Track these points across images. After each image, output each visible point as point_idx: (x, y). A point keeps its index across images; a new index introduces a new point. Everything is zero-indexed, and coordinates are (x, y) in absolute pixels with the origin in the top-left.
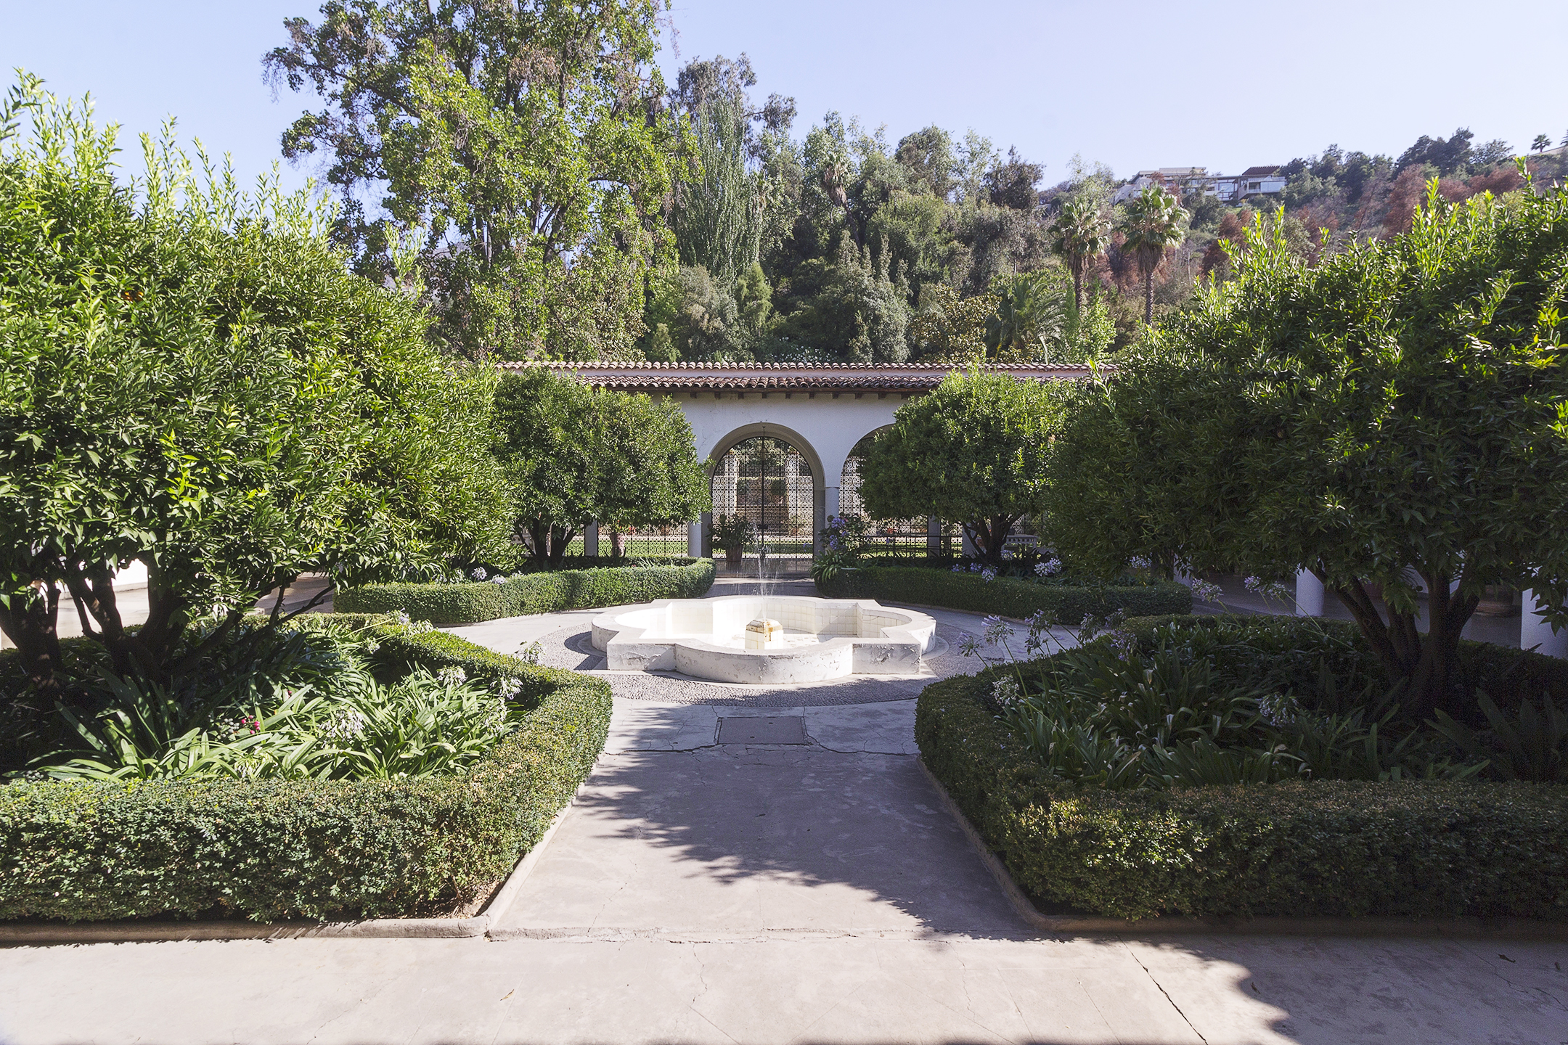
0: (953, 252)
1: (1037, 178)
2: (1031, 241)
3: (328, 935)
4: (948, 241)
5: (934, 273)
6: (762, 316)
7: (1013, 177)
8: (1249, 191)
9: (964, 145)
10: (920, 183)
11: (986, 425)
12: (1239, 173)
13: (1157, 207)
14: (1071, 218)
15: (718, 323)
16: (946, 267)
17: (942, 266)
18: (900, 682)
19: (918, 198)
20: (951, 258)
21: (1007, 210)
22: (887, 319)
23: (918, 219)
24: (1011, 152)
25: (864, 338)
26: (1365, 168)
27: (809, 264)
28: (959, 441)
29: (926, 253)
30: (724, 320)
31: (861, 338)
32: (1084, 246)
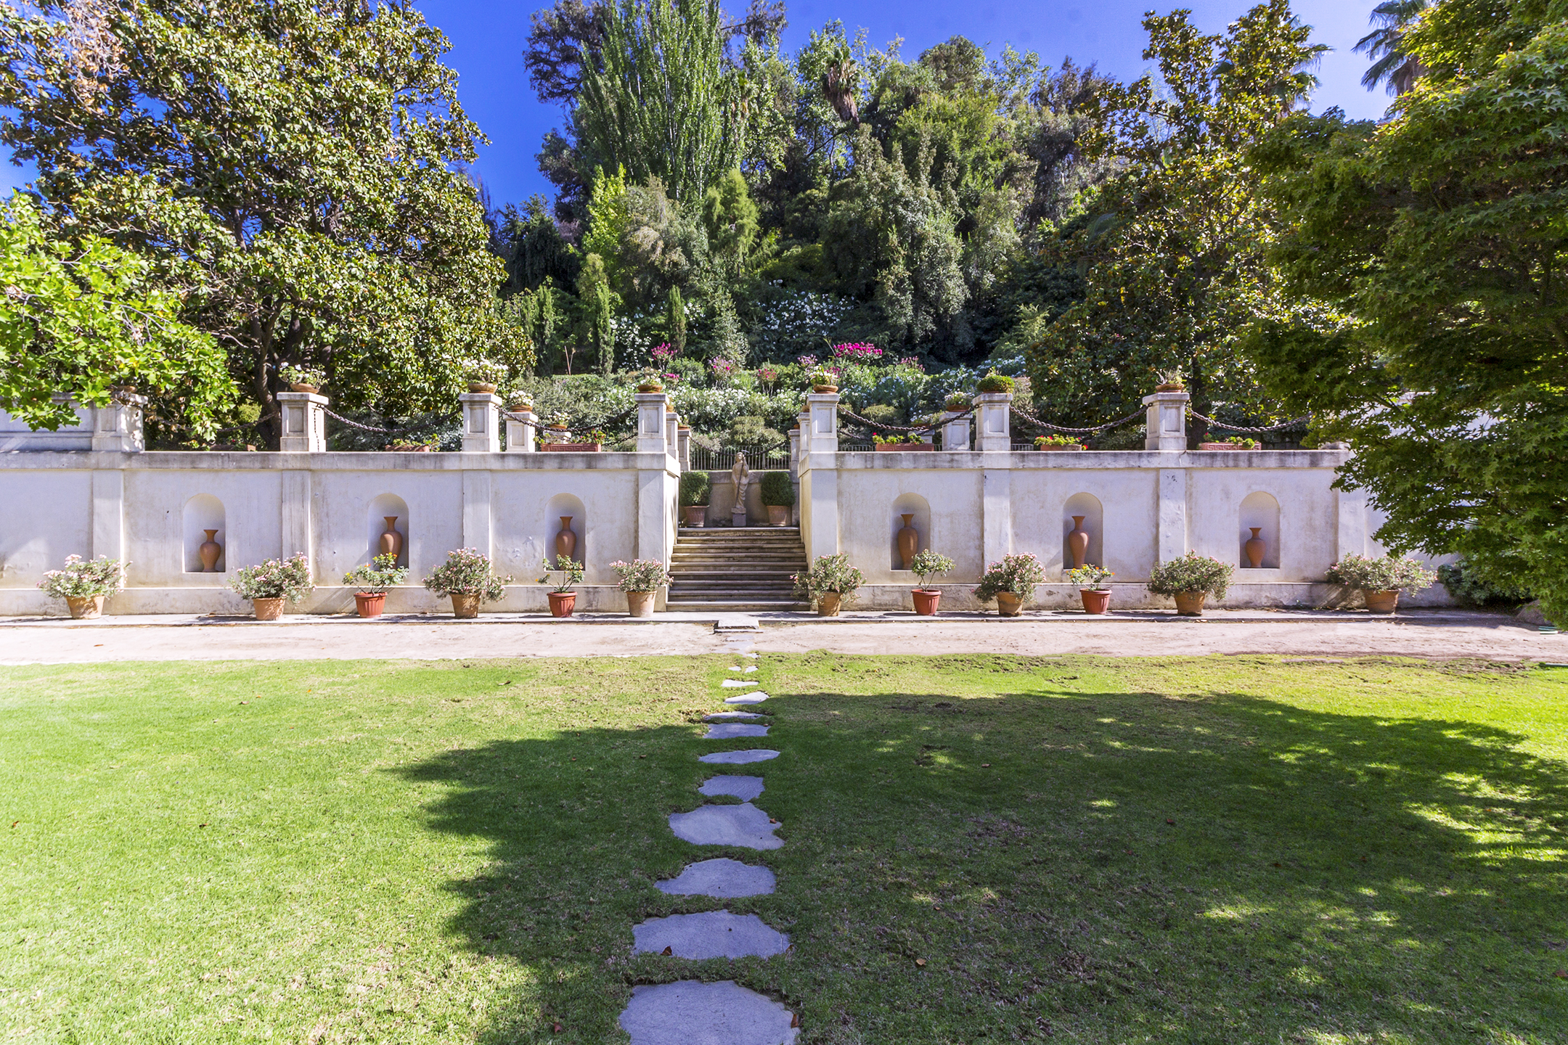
6: (745, 242)
15: (677, 255)
22: (933, 242)
25: (900, 269)
27: (808, 196)
30: (688, 254)
31: (895, 268)
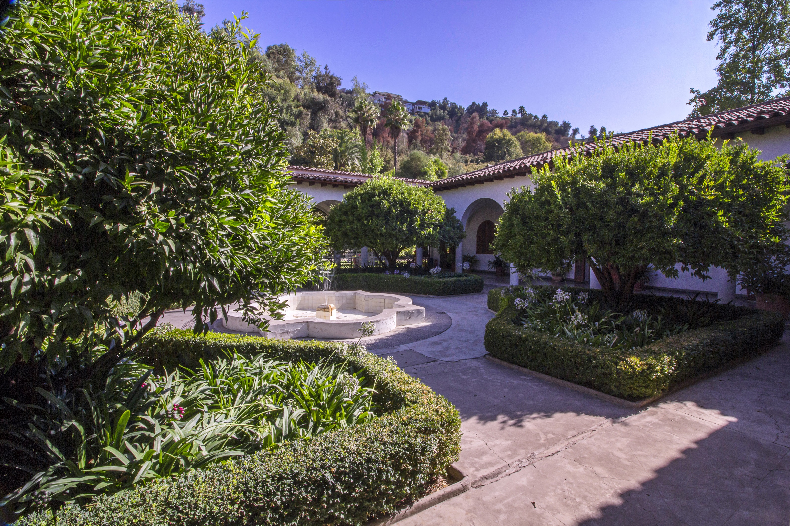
0: (301, 113)
1: (339, 84)
2: (337, 114)
3: (398, 520)
4: (298, 106)
5: (292, 122)
7: (327, 81)
8: (418, 110)
9: (302, 58)
10: (282, 73)
11: (401, 204)
12: (414, 101)
13: (398, 110)
14: (362, 107)
16: (298, 120)
17: (296, 119)
18: (421, 327)
19: (281, 81)
20: (299, 115)
21: (326, 97)
23: (282, 91)
24: (326, 68)
26: (456, 110)
28: (389, 211)
29: (287, 111)
32: (368, 122)
